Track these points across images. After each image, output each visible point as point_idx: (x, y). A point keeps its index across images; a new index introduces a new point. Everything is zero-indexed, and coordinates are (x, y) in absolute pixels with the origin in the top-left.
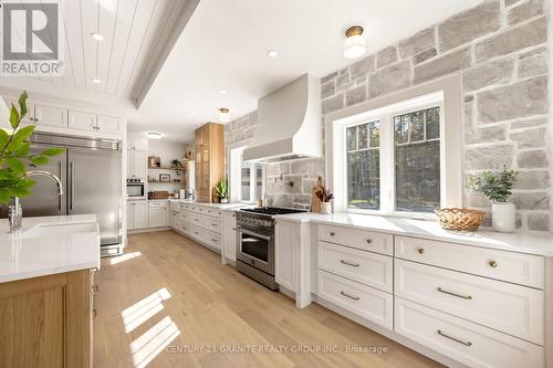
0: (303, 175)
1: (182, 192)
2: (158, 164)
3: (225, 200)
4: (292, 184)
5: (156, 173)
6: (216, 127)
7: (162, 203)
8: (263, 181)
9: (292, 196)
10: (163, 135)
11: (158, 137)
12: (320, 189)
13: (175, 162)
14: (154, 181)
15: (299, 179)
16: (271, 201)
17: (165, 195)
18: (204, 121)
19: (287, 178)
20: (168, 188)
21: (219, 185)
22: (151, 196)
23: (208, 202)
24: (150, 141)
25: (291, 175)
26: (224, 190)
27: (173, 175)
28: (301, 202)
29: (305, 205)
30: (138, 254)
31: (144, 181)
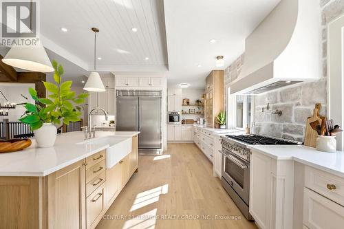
0: (294, 103)
1: (202, 120)
2: (188, 103)
3: (223, 127)
4: (280, 113)
5: (187, 109)
6: (218, 73)
7: (189, 126)
8: (252, 112)
9: (281, 125)
10: (189, 85)
11: (186, 87)
12: (317, 118)
13: (198, 101)
14: (186, 113)
15: (290, 107)
16: (258, 129)
17: (192, 122)
18: (209, 70)
19: (275, 108)
20: (194, 117)
21: (219, 115)
22: (183, 122)
23: (212, 127)
24: (183, 89)
25: (280, 104)
26: (223, 119)
27: (197, 109)
28: (291, 132)
29: (296, 136)
30: (169, 156)
31: (180, 113)
